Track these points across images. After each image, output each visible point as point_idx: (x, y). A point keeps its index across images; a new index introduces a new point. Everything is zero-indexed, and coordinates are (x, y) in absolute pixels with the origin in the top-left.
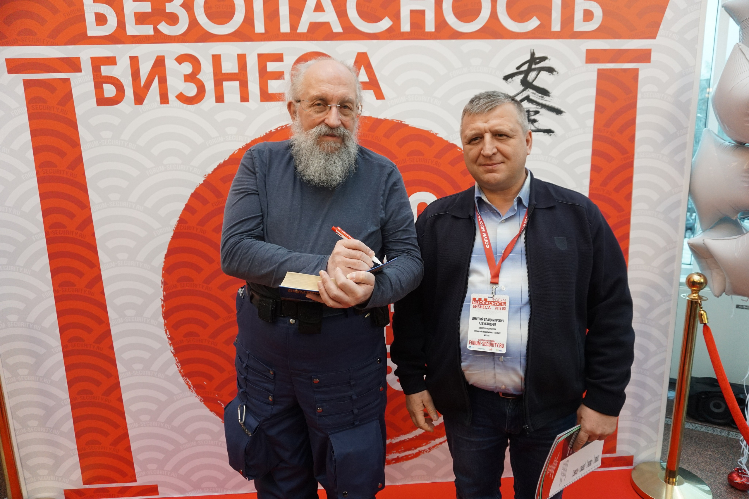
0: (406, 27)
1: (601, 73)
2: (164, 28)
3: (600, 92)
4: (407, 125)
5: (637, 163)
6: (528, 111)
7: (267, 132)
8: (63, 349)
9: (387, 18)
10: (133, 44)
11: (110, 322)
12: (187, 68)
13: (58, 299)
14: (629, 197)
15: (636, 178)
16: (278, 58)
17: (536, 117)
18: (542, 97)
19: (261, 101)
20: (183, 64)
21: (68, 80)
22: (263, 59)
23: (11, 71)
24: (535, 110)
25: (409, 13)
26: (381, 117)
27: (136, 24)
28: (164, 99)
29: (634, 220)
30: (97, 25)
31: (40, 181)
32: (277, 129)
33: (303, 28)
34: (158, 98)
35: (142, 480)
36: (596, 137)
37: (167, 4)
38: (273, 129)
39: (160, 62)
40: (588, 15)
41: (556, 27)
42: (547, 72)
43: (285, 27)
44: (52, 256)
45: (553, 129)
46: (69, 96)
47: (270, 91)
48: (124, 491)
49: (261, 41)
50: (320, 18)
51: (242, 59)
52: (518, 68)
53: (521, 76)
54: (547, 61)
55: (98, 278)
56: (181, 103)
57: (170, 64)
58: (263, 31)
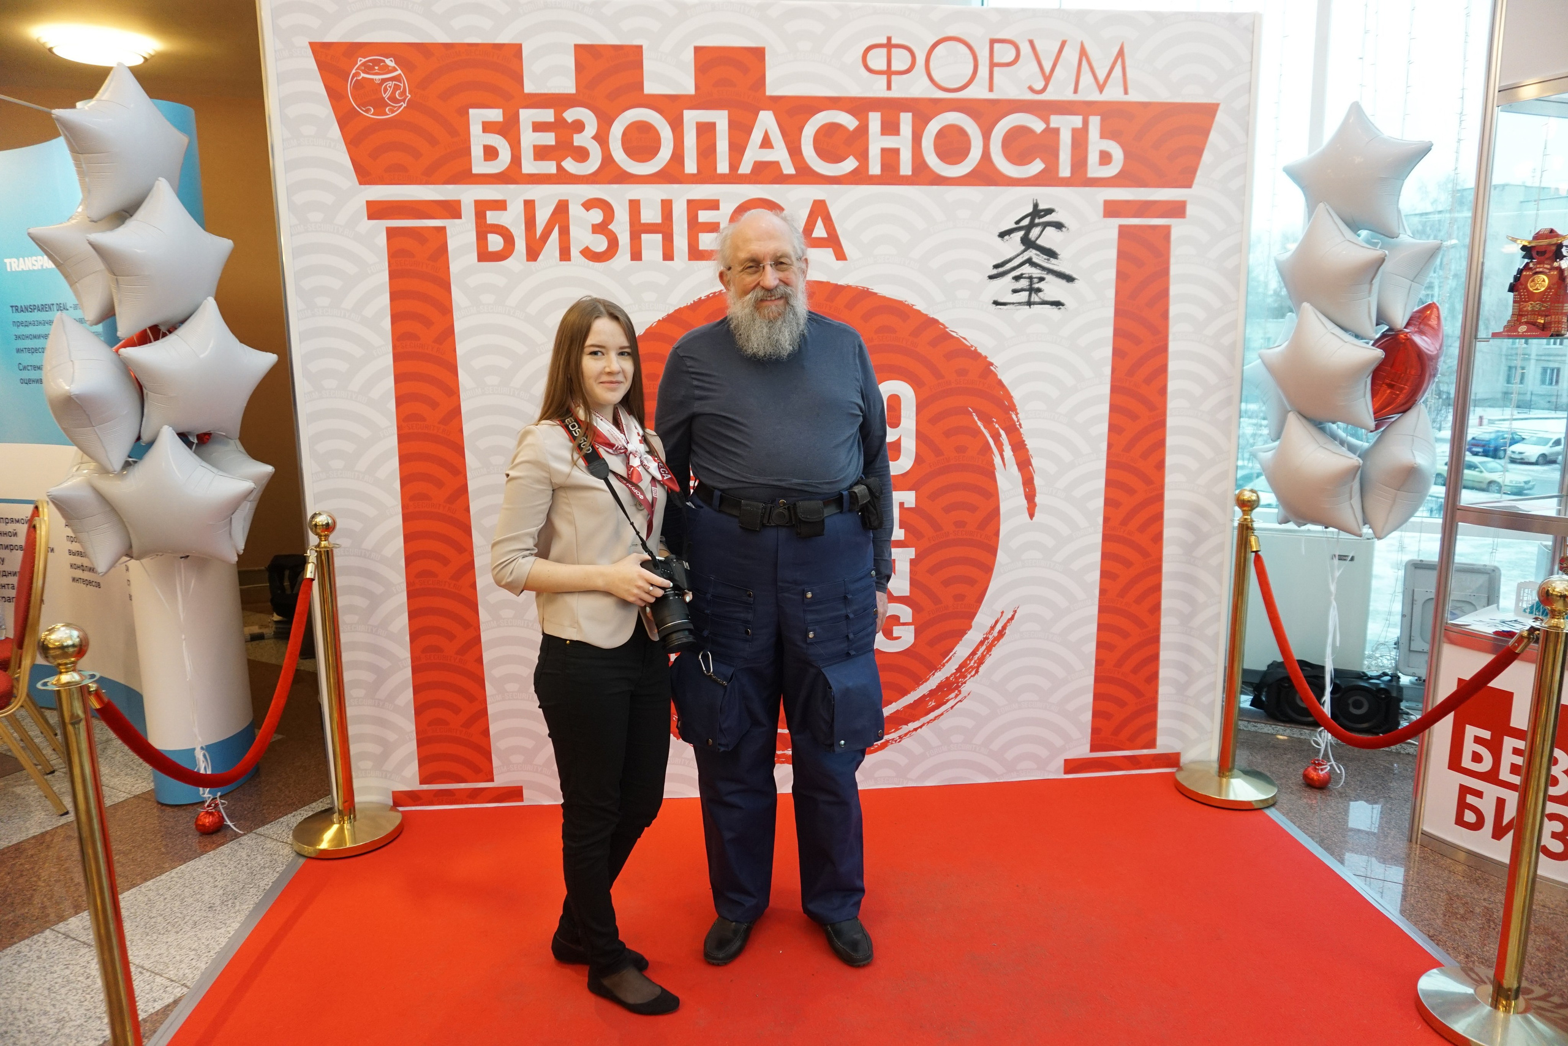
0: (875, 168)
1: (1123, 231)
2: (570, 165)
3: (1121, 255)
4: (876, 294)
5: (1173, 346)
6: (1031, 278)
7: (696, 299)
8: (407, 587)
9: (851, 158)
10: (529, 184)
11: (474, 550)
12: (597, 216)
13: (406, 518)
14: (1163, 391)
15: (1173, 366)
16: (714, 205)
17: (1041, 285)
18: (1048, 260)
19: (690, 259)
20: (590, 211)
21: (444, 229)
22: (694, 206)
23: (370, 217)
24: (1039, 276)
25: (879, 151)
26: (840, 283)
27: (535, 159)
28: (565, 254)
29: (1170, 422)
30: (486, 160)
31: (397, 357)
32: (708, 296)
33: (745, 168)
34: (557, 254)
35: (501, 779)
36: (1118, 313)
37: (576, 136)
38: (703, 296)
39: (562, 209)
40: (1105, 158)
41: (1065, 171)
42: (1053, 229)
43: (723, 167)
44: (403, 459)
45: (1062, 301)
46: (443, 249)
47: (701, 248)
48: (474, 795)
49: (693, 183)
50: (767, 156)
51: (667, 206)
52: (1017, 222)
53: (1022, 233)
54: (1053, 214)
55: (464, 489)
56: (586, 260)
57: (575, 211)
58: (695, 171)
